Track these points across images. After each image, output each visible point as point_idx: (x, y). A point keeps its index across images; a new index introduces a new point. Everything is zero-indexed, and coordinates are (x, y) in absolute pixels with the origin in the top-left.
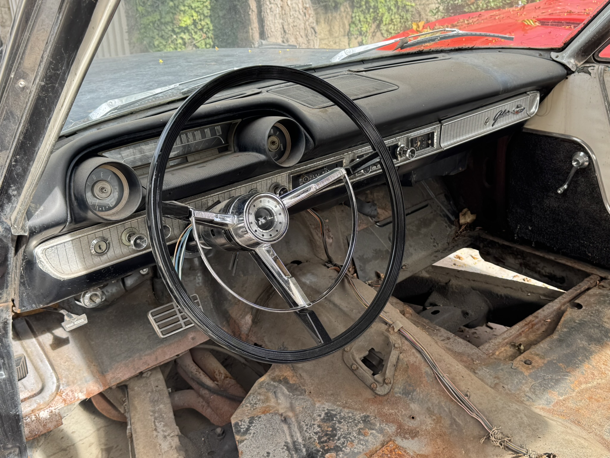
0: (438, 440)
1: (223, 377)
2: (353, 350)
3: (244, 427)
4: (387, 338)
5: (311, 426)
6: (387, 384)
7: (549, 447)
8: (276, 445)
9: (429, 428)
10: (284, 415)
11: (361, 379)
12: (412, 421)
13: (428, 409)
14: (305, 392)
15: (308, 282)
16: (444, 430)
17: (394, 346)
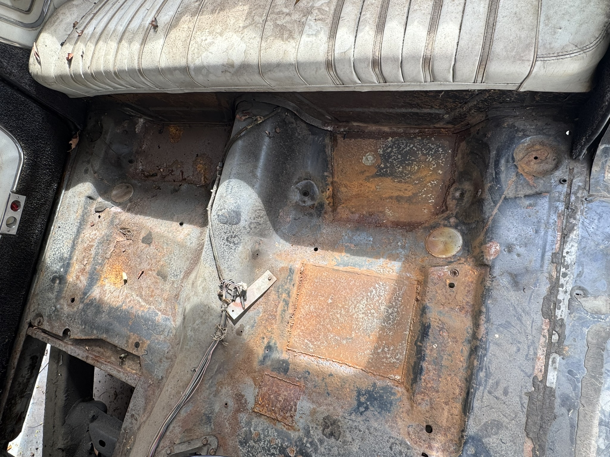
0: (236, 376)
6: (207, 441)
9: (229, 388)
12: (229, 404)
17: (170, 454)
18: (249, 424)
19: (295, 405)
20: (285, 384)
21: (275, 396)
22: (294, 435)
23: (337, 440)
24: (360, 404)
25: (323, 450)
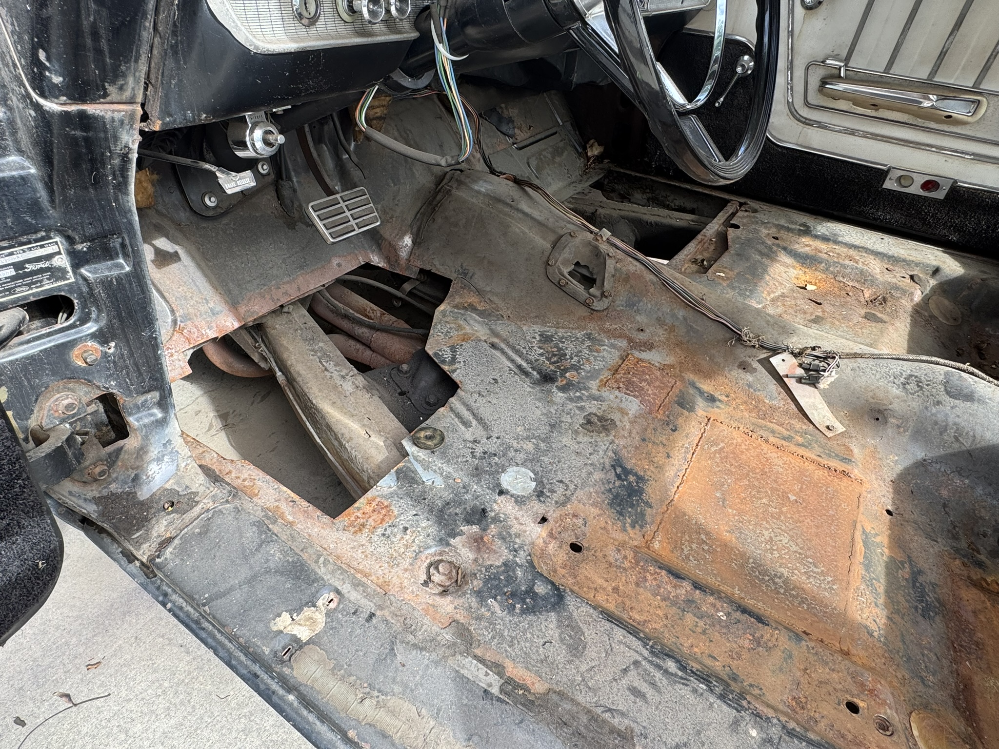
0: (677, 350)
1: (379, 315)
2: (559, 263)
3: (448, 356)
4: (596, 248)
5: (530, 348)
6: (606, 297)
7: (806, 341)
8: (500, 371)
9: (662, 339)
10: (488, 342)
11: (573, 297)
12: (642, 333)
13: (658, 319)
14: (503, 317)
15: (483, 190)
16: (680, 339)
17: (608, 255)
18: (613, 346)
19: (634, 396)
20: (663, 396)
21: (647, 380)
22: (594, 384)
23: (580, 425)
24: (627, 472)
25: (570, 407)
